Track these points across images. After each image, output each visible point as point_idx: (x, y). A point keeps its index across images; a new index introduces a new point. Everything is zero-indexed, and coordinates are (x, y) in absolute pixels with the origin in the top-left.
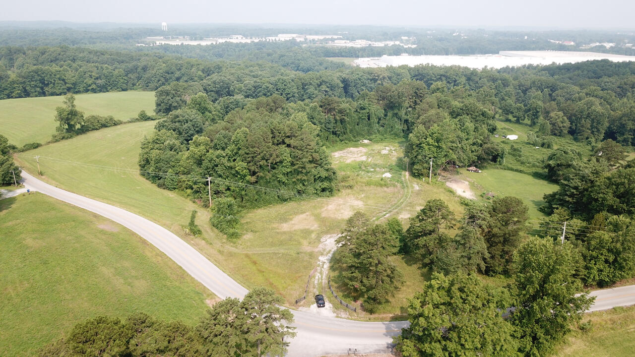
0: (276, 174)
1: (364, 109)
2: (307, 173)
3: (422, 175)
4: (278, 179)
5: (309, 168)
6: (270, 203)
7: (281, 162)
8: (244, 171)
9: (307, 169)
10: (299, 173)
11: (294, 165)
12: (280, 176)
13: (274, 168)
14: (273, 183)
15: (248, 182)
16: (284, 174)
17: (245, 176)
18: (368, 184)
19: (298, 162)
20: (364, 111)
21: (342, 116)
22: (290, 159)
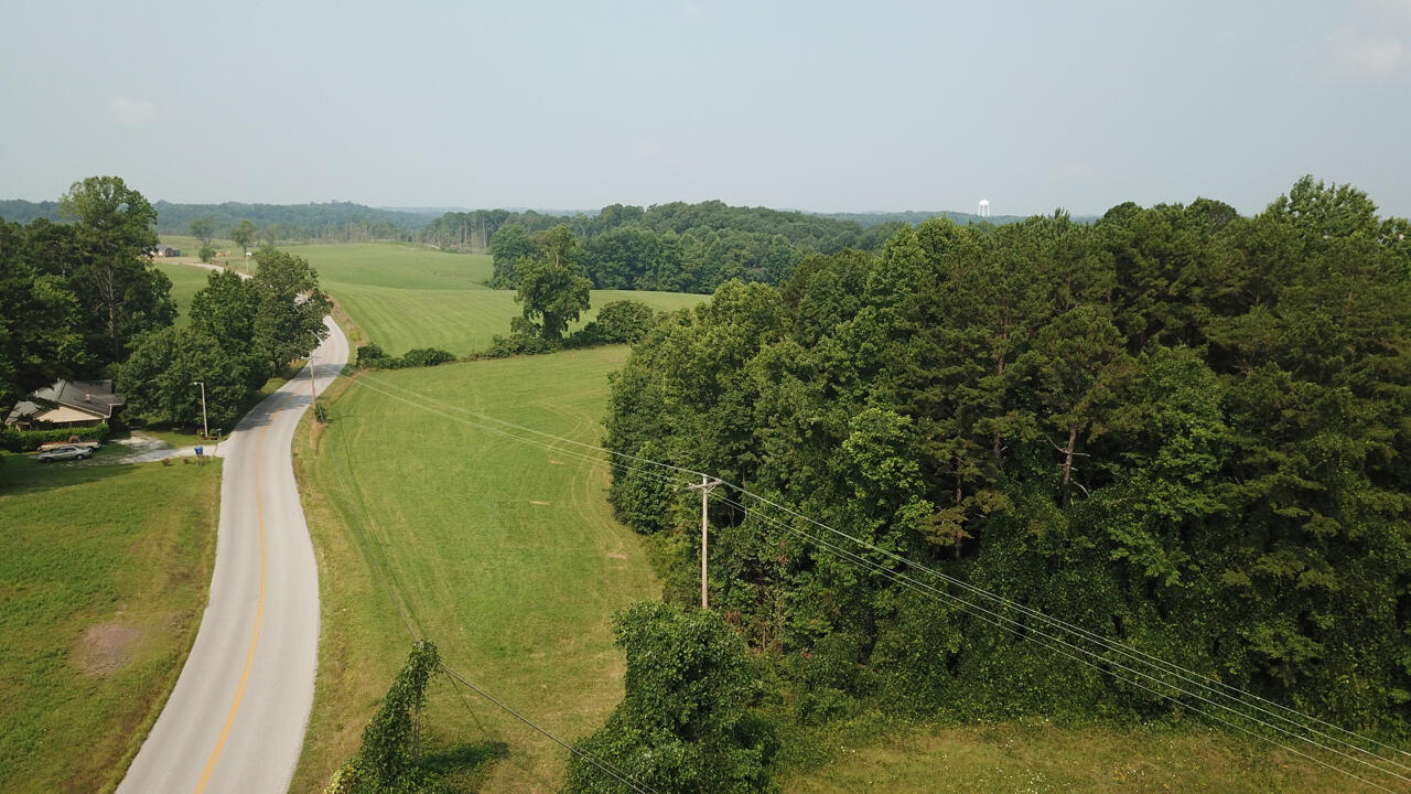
0: (1102, 513)
2: (1341, 549)
4: (1116, 555)
5: (1363, 511)
6: (1038, 704)
7: (1150, 442)
8: (887, 464)
9: (1348, 513)
10: (1278, 533)
11: (1250, 472)
12: (1132, 535)
13: (1101, 480)
14: (1075, 577)
15: (915, 537)
16: (1160, 526)
17: (898, 497)
19: (1274, 455)
22: (1220, 426)
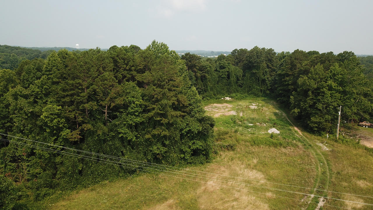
0: (116, 126)
1: (224, 68)
2: (169, 125)
3: (324, 129)
4: (120, 136)
5: (172, 117)
6: (104, 178)
7: (126, 106)
8: (55, 121)
9: (169, 117)
10: (157, 124)
11: (149, 111)
12: (123, 130)
13: (115, 117)
14: (110, 143)
15: (66, 140)
16: (130, 127)
17: (60, 130)
18: (255, 143)
19: (154, 106)
20: (223, 70)
21: (203, 73)
22: (141, 100)
